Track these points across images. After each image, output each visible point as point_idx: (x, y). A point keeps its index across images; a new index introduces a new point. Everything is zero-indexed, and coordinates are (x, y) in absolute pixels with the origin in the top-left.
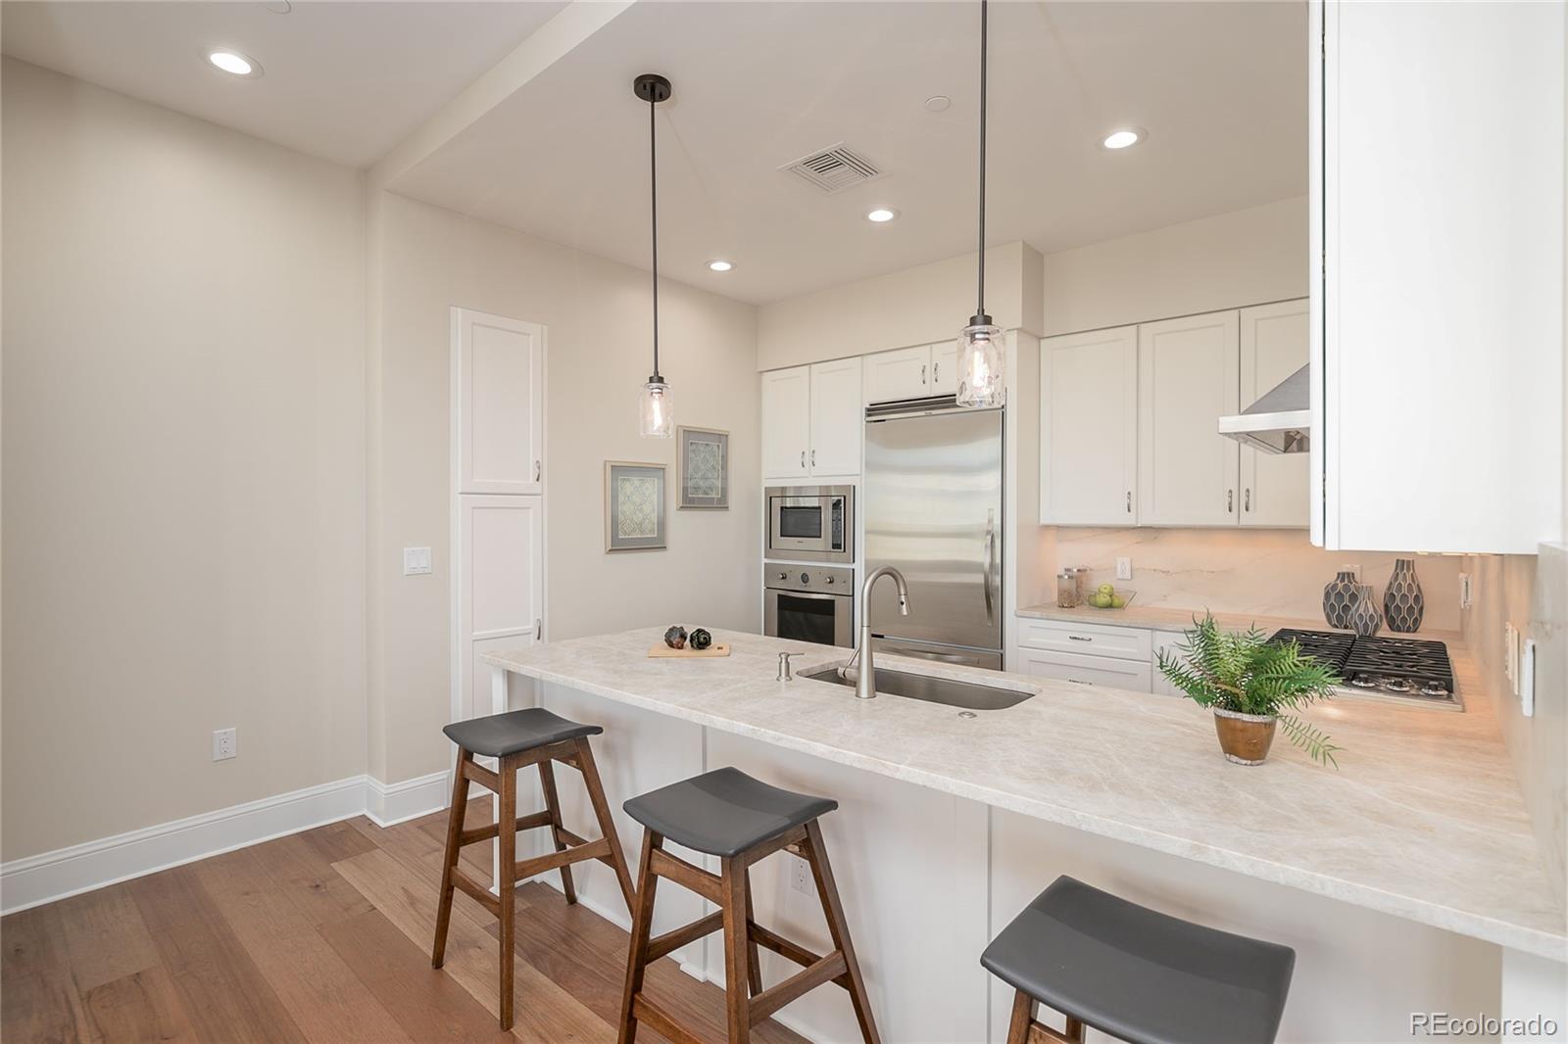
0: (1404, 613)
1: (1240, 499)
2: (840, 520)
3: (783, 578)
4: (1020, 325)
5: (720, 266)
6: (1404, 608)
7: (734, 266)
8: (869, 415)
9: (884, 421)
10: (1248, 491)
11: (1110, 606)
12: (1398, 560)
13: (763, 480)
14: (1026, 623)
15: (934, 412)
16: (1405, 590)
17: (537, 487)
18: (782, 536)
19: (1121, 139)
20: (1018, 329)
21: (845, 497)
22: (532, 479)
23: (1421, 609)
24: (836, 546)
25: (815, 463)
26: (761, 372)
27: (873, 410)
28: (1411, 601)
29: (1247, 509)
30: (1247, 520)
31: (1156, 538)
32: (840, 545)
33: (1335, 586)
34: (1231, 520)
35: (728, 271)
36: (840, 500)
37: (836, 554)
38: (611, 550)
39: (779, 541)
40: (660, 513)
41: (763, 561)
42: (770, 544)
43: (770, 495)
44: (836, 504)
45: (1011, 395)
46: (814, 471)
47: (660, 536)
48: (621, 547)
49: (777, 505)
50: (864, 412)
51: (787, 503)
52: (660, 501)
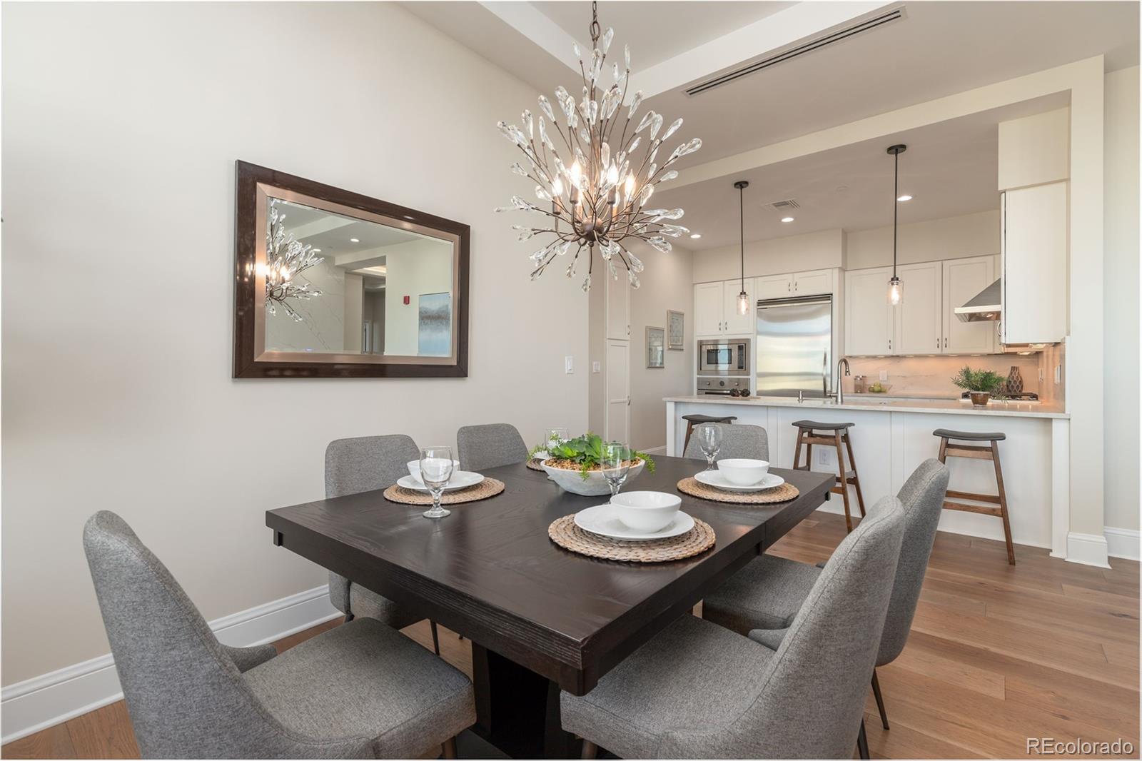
0: (1015, 388)
1: (942, 342)
2: (743, 355)
3: (709, 384)
4: (840, 266)
6: (1015, 386)
8: (759, 306)
9: (766, 308)
10: (946, 339)
11: (881, 391)
12: (1012, 367)
13: (695, 337)
15: (795, 304)
16: (1015, 379)
17: (629, 337)
18: (708, 363)
20: (839, 268)
21: (745, 344)
22: (626, 332)
23: (1022, 387)
24: (740, 367)
25: (727, 328)
26: (694, 284)
27: (761, 303)
28: (1018, 384)
29: (946, 346)
30: (946, 351)
32: (743, 367)
34: (938, 351)
36: (743, 346)
37: (741, 370)
38: (649, 367)
39: (706, 366)
40: (662, 351)
41: (696, 376)
42: (700, 368)
43: (701, 344)
44: (740, 348)
45: (835, 298)
46: (726, 332)
47: (662, 363)
48: (651, 366)
49: (705, 349)
50: (756, 304)
51: (711, 347)
52: (663, 345)
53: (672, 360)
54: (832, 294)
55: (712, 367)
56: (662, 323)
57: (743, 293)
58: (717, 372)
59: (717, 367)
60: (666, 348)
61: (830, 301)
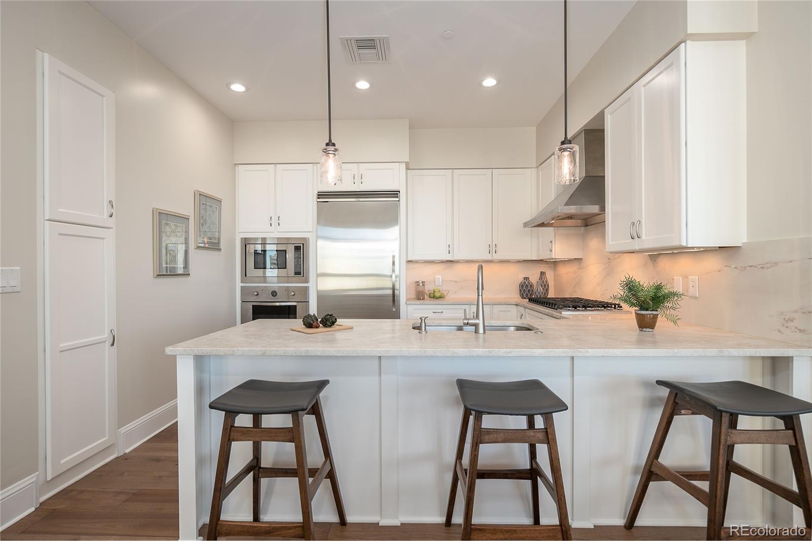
1: (493, 248)
2: (301, 258)
3: (257, 295)
4: (407, 161)
5: (238, 88)
6: (545, 289)
7: (248, 89)
8: (319, 198)
9: (328, 202)
10: (496, 245)
11: (440, 297)
12: (541, 272)
13: (237, 233)
14: (411, 308)
15: (361, 200)
16: (545, 283)
17: (111, 222)
18: (255, 268)
19: (490, 82)
20: (406, 163)
21: (303, 244)
22: (106, 215)
24: (297, 273)
25: (280, 224)
26: (236, 164)
27: (320, 195)
28: (547, 287)
29: (496, 253)
30: (496, 257)
31: (451, 266)
32: (301, 272)
33: (525, 282)
35: (243, 92)
36: (300, 246)
37: (298, 277)
38: (158, 275)
39: (253, 272)
40: (186, 252)
41: (239, 285)
42: (245, 273)
43: (246, 243)
44: (297, 249)
45: (402, 195)
46: (279, 229)
47: (186, 266)
48: (166, 272)
49: (251, 249)
50: (316, 196)
51: (259, 248)
52: (186, 242)
53: (202, 262)
54: (399, 192)
55: (260, 272)
56: (186, 207)
57: (330, 143)
58: (264, 279)
59: (264, 273)
60: (192, 245)
61: (397, 199)
